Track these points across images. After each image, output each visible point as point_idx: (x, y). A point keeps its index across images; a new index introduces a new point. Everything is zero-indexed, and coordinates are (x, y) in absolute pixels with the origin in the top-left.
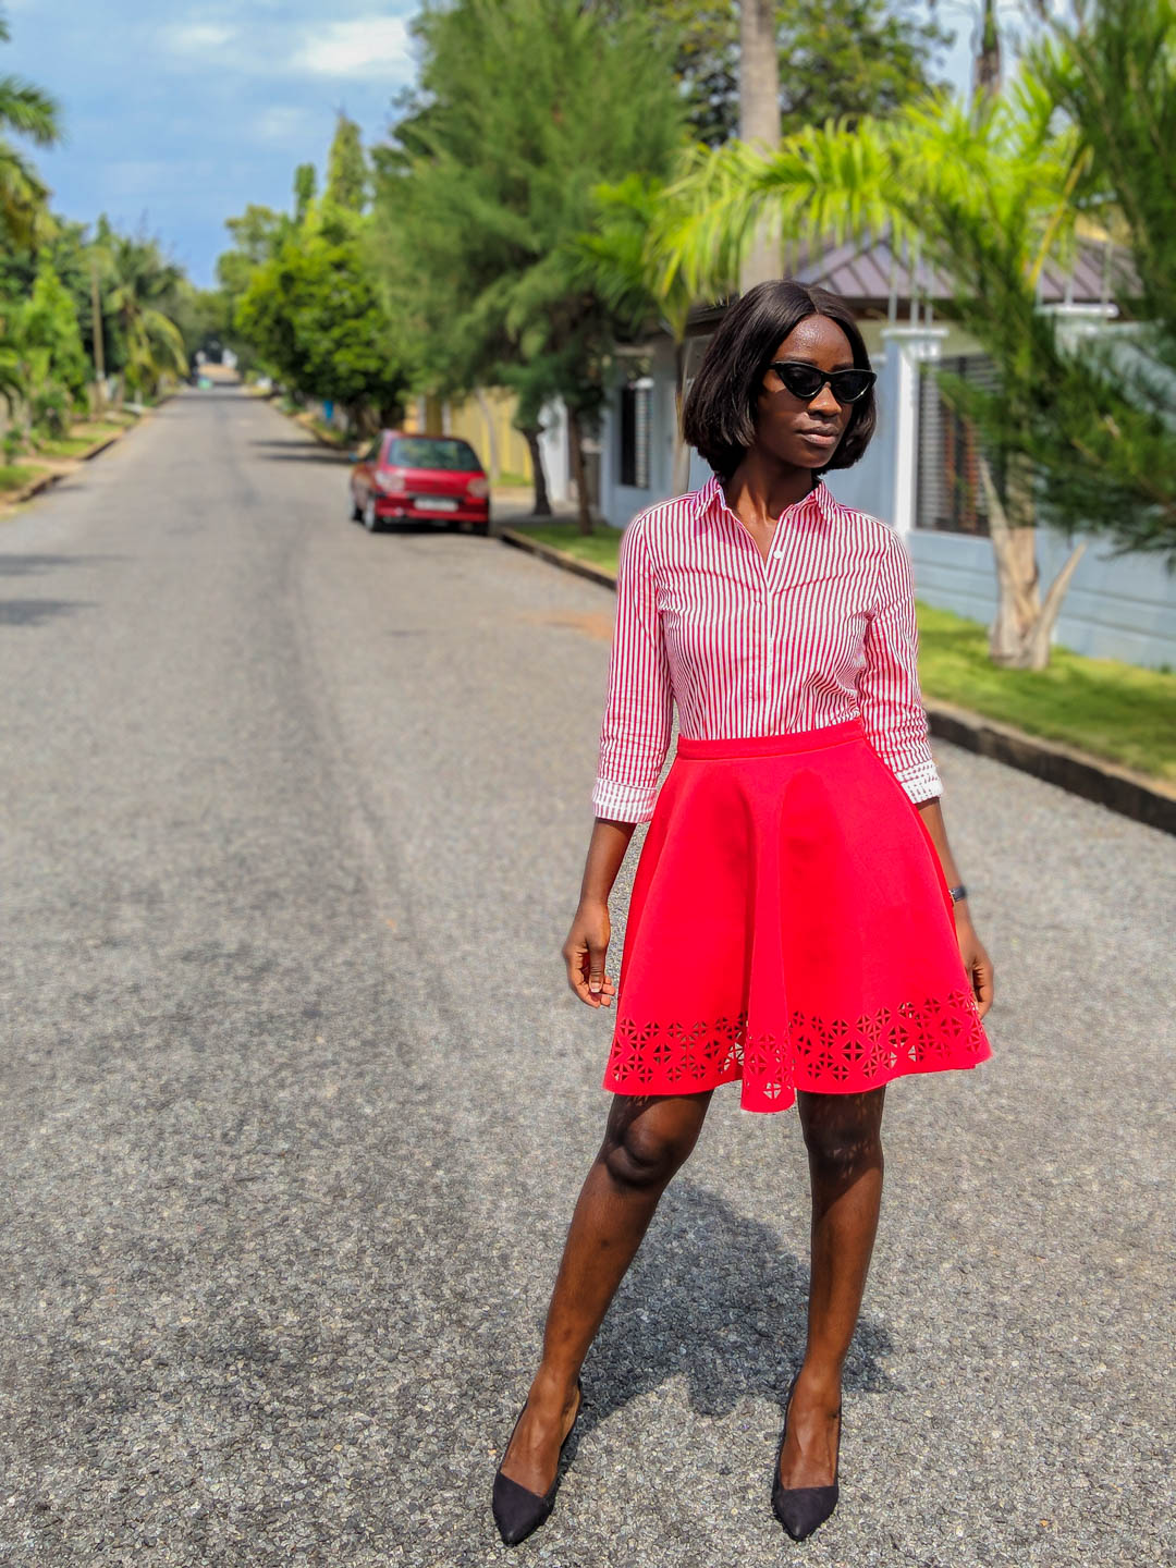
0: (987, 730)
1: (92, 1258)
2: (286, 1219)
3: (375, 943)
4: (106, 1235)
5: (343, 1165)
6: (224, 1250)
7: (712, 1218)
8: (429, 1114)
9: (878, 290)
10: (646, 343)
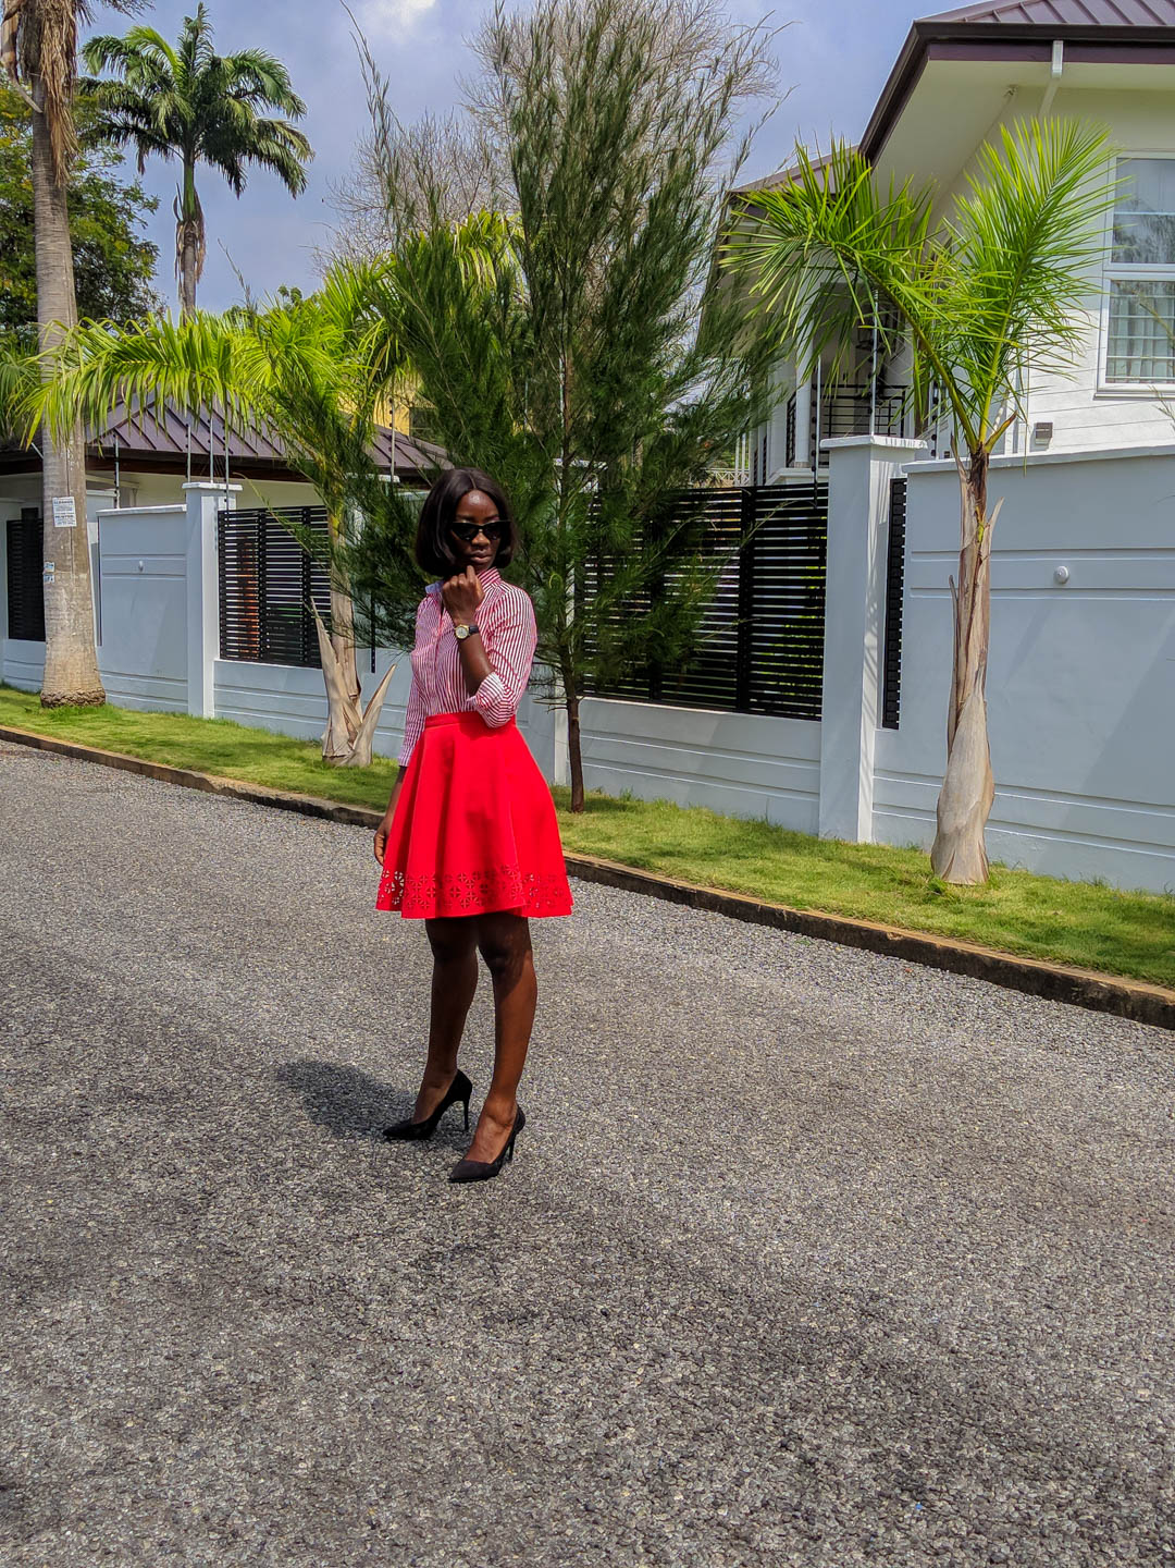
9: (163, 445)
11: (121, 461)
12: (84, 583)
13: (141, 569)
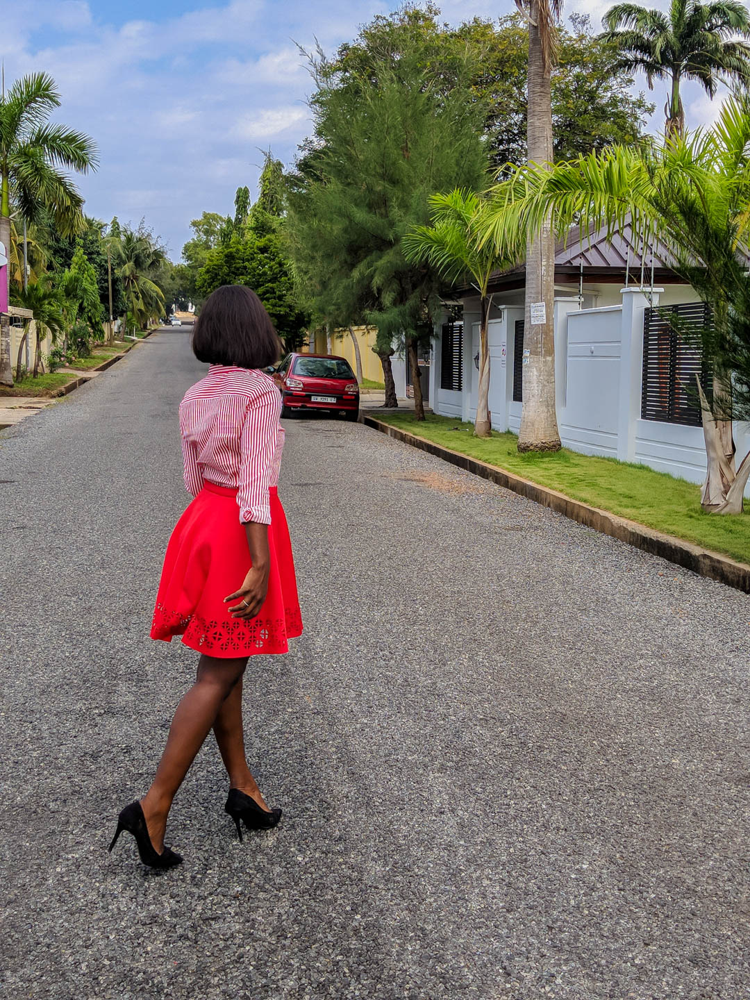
1: (93, 987)
2: (241, 956)
3: (298, 716)
4: (104, 966)
5: (283, 907)
6: (195, 983)
7: (573, 964)
8: (346, 863)
9: (615, 262)
10: (459, 298)
11: (584, 275)
12: (550, 364)
13: (592, 353)
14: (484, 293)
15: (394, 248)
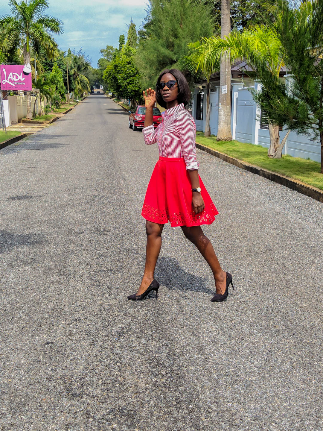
0: (261, 170)
10: (202, 83)
11: (244, 74)
13: (245, 104)
14: (208, 82)
15: (176, 63)
